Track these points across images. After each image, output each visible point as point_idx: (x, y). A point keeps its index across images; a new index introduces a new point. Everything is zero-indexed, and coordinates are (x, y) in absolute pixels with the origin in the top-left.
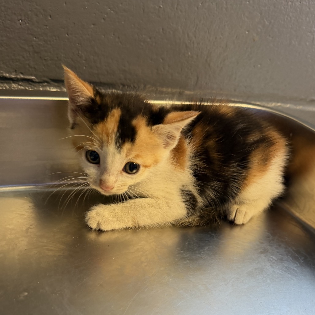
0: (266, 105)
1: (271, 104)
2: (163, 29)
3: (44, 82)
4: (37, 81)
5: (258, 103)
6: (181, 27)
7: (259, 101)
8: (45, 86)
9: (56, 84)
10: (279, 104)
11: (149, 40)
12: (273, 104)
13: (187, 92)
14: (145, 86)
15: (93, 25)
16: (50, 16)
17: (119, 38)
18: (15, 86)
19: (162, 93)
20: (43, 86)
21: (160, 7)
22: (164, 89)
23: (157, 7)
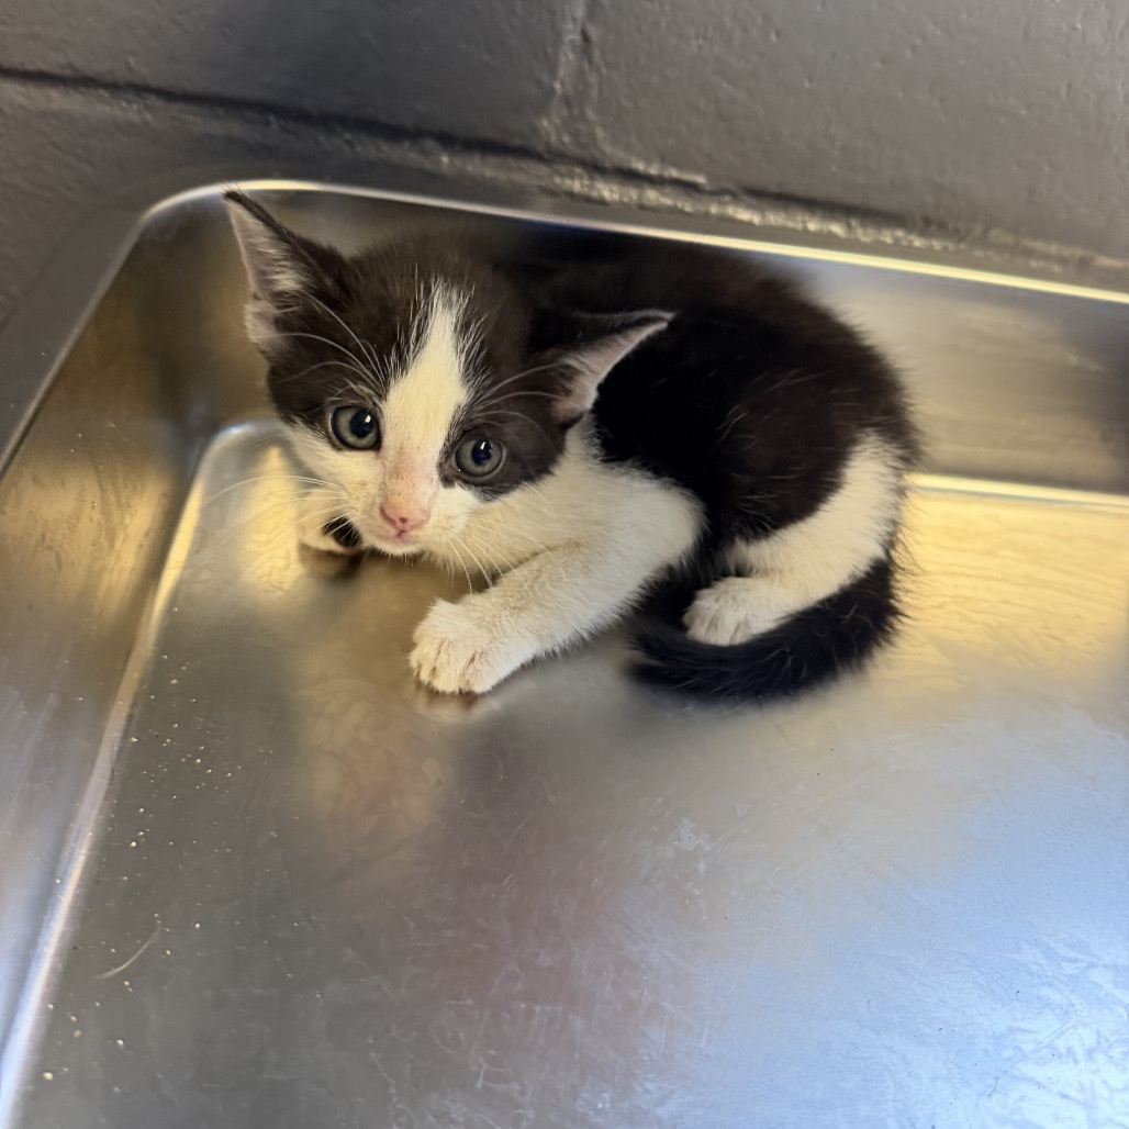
2: (1069, 87)
3: (724, 192)
4: (708, 188)
6: (1123, 85)
8: (725, 204)
9: (753, 201)
11: (1023, 112)
13: (1104, 261)
14: (986, 231)
15: (884, 61)
16: (778, 34)
17: (942, 100)
18: (652, 195)
19: (1030, 254)
20: (721, 203)
21: (1074, 28)
22: (1039, 245)
23: (1065, 28)
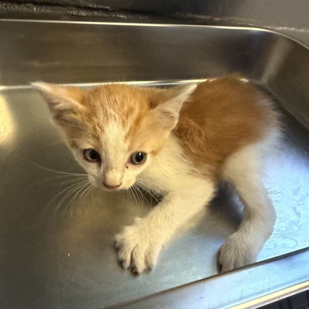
0: (275, 29)
1: (280, 28)
3: (115, 11)
4: (111, 10)
5: (269, 27)
7: (270, 25)
8: (117, 14)
10: (286, 28)
12: (281, 28)
20: (115, 14)
